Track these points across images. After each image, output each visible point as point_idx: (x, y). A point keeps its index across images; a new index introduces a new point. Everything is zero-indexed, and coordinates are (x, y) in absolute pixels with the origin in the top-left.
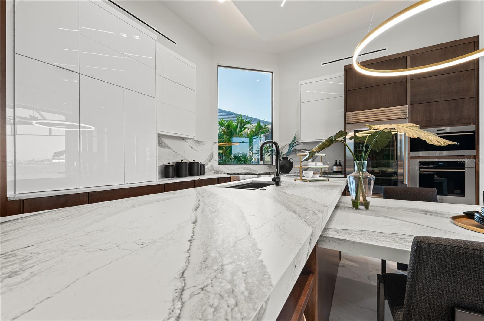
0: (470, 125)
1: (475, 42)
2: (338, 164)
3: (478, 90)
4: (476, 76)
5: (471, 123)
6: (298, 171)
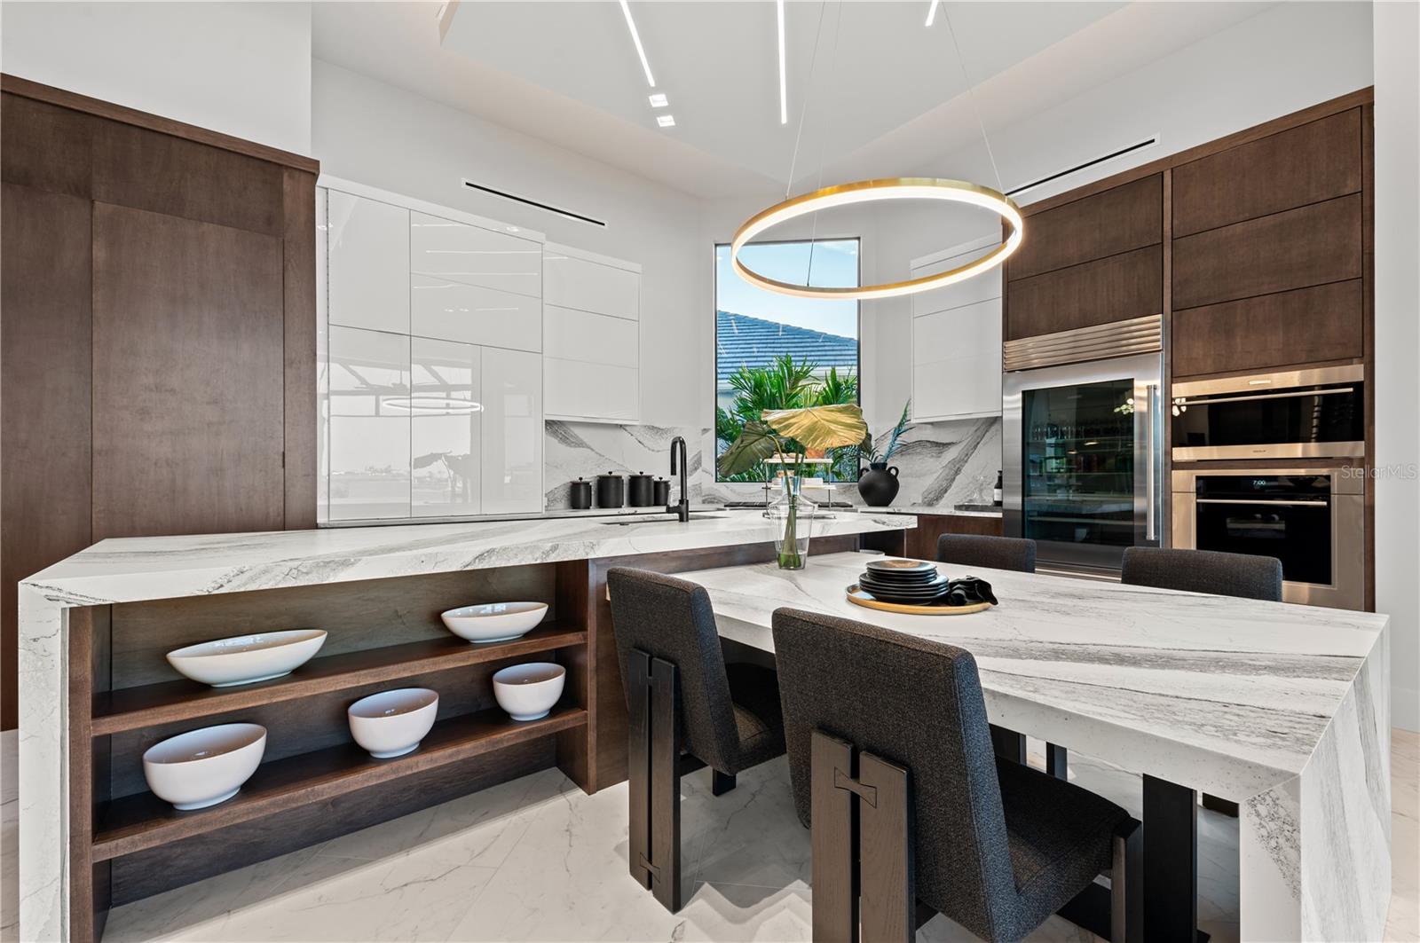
0: (1352, 364)
1: (1361, 106)
3: (1372, 254)
4: (1366, 213)
5: (1352, 358)
6: (920, 502)
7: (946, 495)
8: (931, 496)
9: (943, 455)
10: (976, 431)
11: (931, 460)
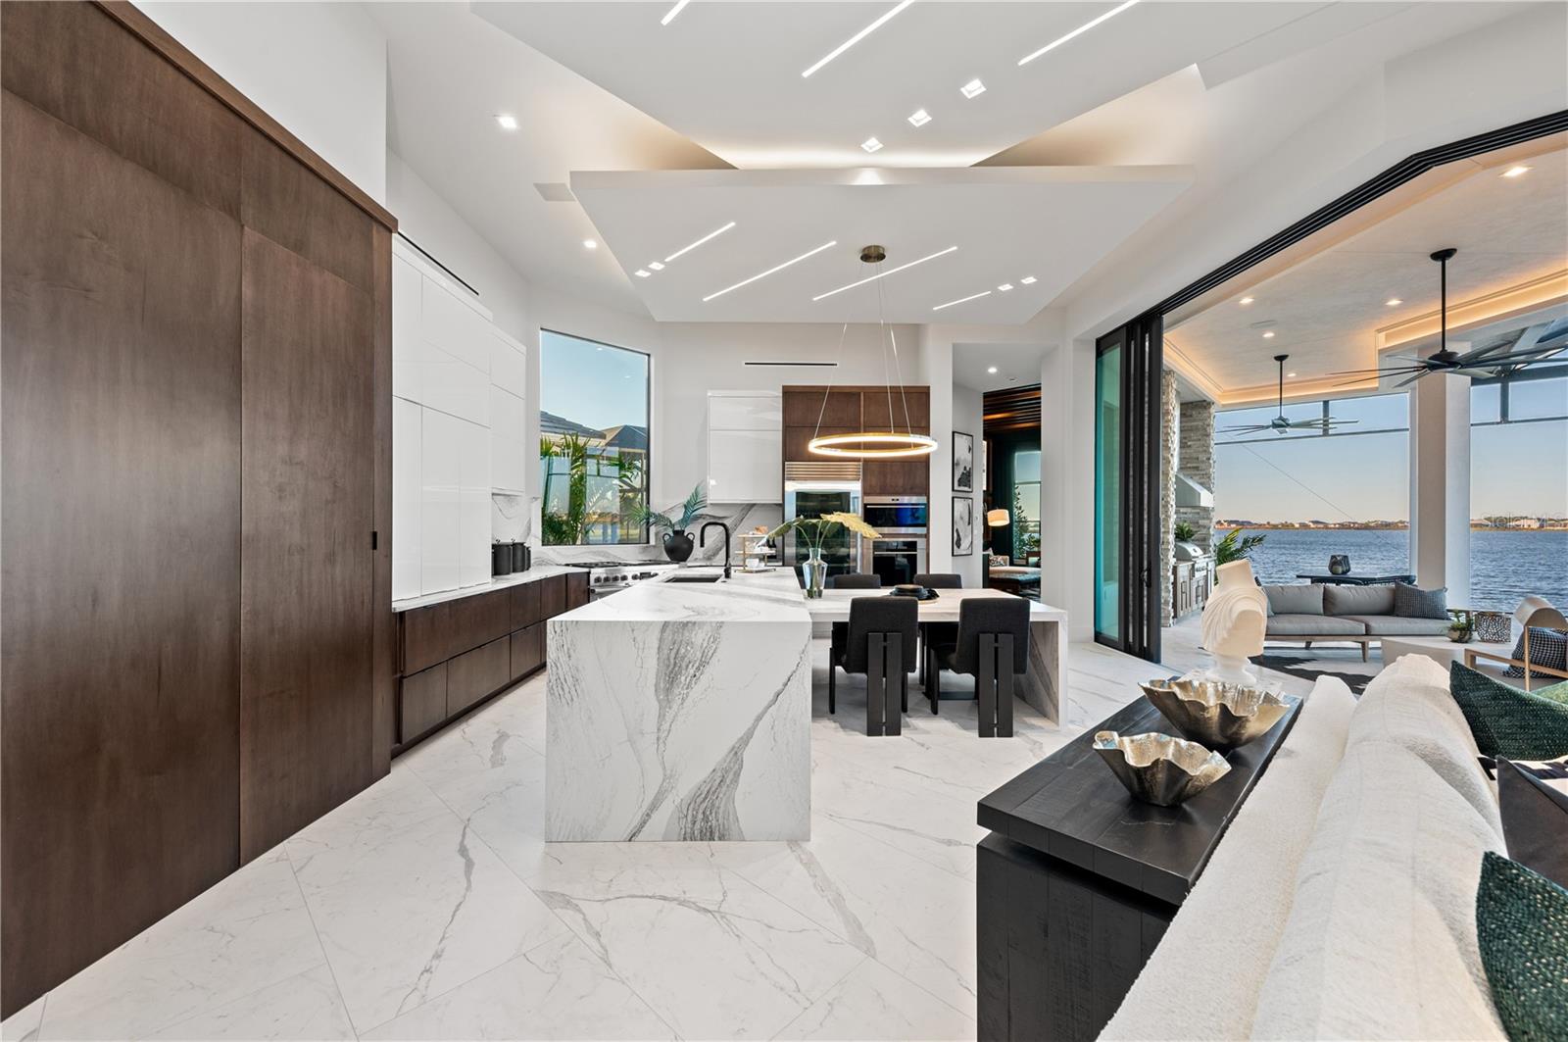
2: (771, 543)
5: (923, 494)
8: (710, 553)
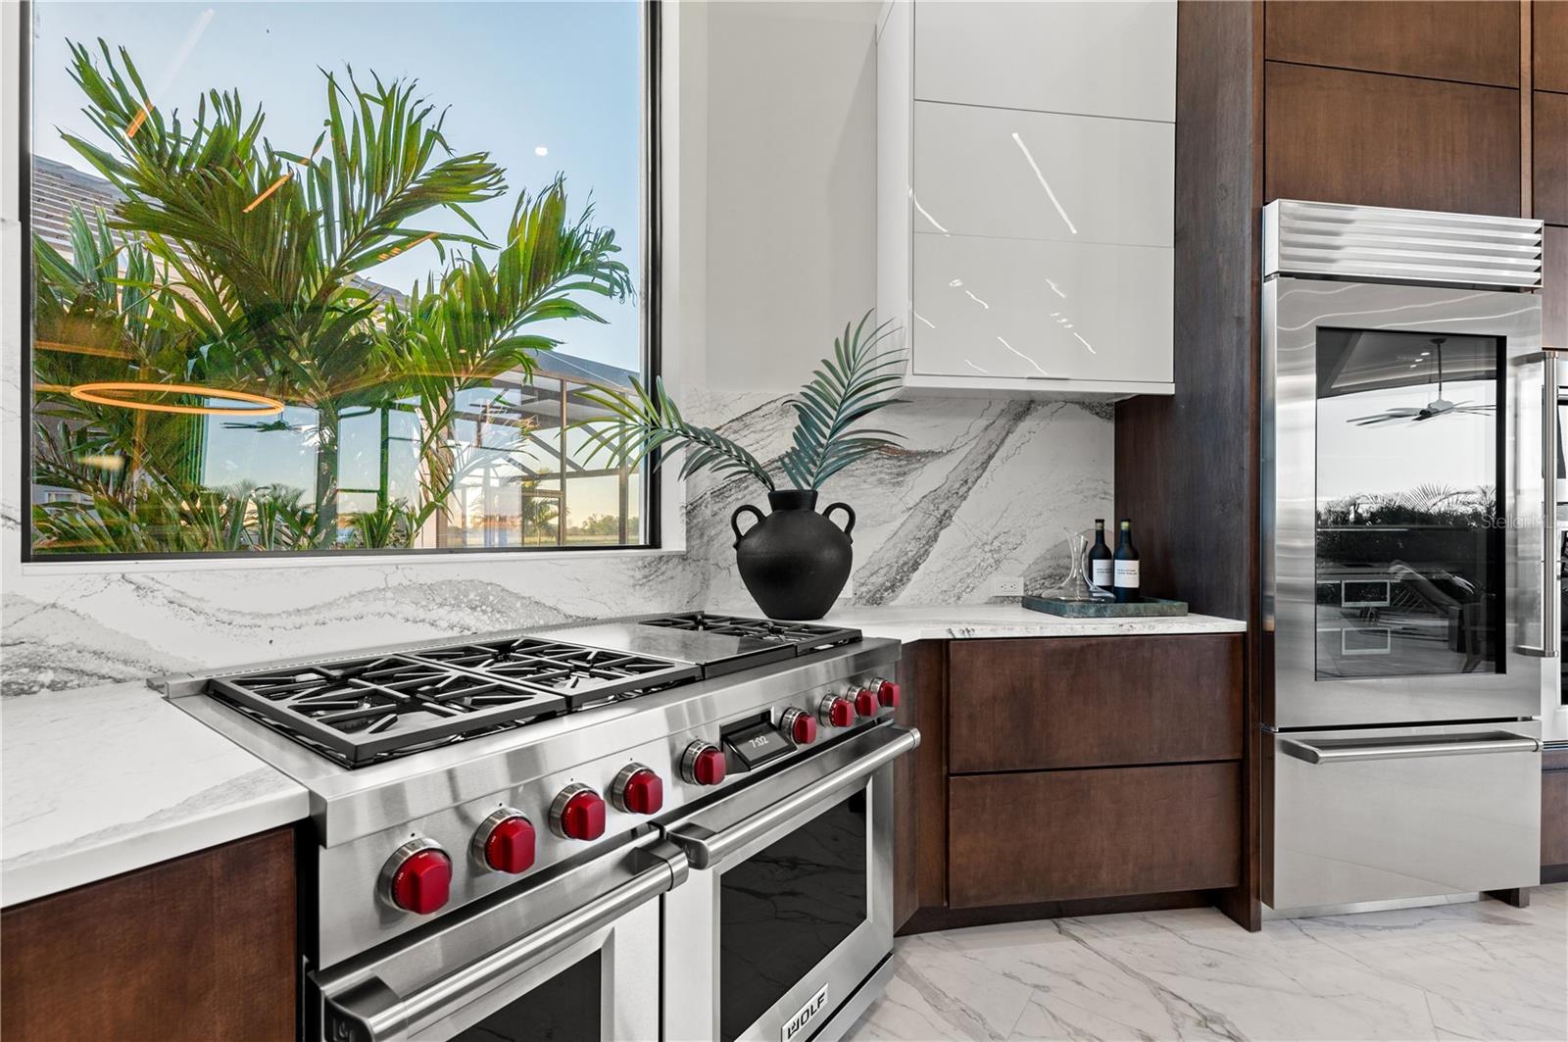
7: (916, 576)
8: (878, 580)
9: (909, 478)
10: (986, 428)
11: (879, 490)
